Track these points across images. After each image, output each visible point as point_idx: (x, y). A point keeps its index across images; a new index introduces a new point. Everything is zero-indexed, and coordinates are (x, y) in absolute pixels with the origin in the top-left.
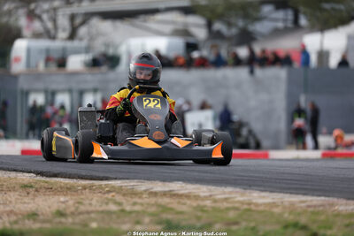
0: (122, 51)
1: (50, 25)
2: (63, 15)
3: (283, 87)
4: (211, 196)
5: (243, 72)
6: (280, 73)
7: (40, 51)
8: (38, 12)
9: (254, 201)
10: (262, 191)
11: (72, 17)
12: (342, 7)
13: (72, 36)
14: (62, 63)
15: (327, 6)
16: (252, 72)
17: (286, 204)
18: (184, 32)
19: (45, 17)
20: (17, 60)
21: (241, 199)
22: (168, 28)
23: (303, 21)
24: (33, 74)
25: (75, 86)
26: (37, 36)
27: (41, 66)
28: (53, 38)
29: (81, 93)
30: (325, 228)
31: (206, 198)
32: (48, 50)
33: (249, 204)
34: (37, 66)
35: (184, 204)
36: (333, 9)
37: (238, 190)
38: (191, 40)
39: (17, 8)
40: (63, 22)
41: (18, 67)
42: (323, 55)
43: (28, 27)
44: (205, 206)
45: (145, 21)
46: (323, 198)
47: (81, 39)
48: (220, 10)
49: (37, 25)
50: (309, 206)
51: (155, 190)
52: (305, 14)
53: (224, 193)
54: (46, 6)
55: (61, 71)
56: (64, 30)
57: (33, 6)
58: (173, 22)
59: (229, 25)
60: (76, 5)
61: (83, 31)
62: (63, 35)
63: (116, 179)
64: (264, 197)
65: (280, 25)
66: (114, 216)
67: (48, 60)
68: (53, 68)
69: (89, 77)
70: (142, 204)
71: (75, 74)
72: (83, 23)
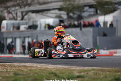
0: (38, 23)
1: (15, 15)
2: (19, 12)
3: (91, 34)
4: (36, 66)
5: (78, 30)
6: (90, 29)
7: (11, 24)
8: (11, 11)
9: (49, 67)
10: (53, 65)
11: (22, 13)
12: (111, 7)
13: (22, 19)
14: (18, 28)
15: (106, 7)
16: (81, 29)
17: (58, 68)
18: (59, 17)
19: (13, 13)
20: (3, 27)
21: (45, 67)
22: (54, 15)
23: (99, 12)
24: (8, 32)
25: (22, 36)
26: (10, 19)
27: (11, 29)
28: (16, 20)
29: (25, 38)
30: (62, 74)
31: (35, 67)
32: (13, 24)
33: (47, 68)
34: (10, 29)
35: (27, 69)
36: (108, 7)
37: (46, 64)
38: (61, 19)
39: (3, 10)
40: (19, 14)
41: (3, 30)
42: (105, 23)
43: (8, 16)
44: (33, 69)
45: (47, 13)
46: (70, 66)
47: (25, 20)
48: (70, 9)
49: (11, 15)
50: (64, 68)
51: (21, 65)
52: (99, 9)
53: (41, 65)
54: (13, 9)
55: (18, 31)
56: (19, 17)
57: (9, 9)
58: (56, 13)
59: (74, 14)
60: (23, 8)
61: (26, 17)
62: (19, 18)
63: (11, 62)
64: (52, 66)
65: (92, 13)
66: (3, 72)
67: (14, 27)
68: (15, 30)
69: (27, 33)
70: (14, 69)
71: (22, 31)
72: (26, 14)
